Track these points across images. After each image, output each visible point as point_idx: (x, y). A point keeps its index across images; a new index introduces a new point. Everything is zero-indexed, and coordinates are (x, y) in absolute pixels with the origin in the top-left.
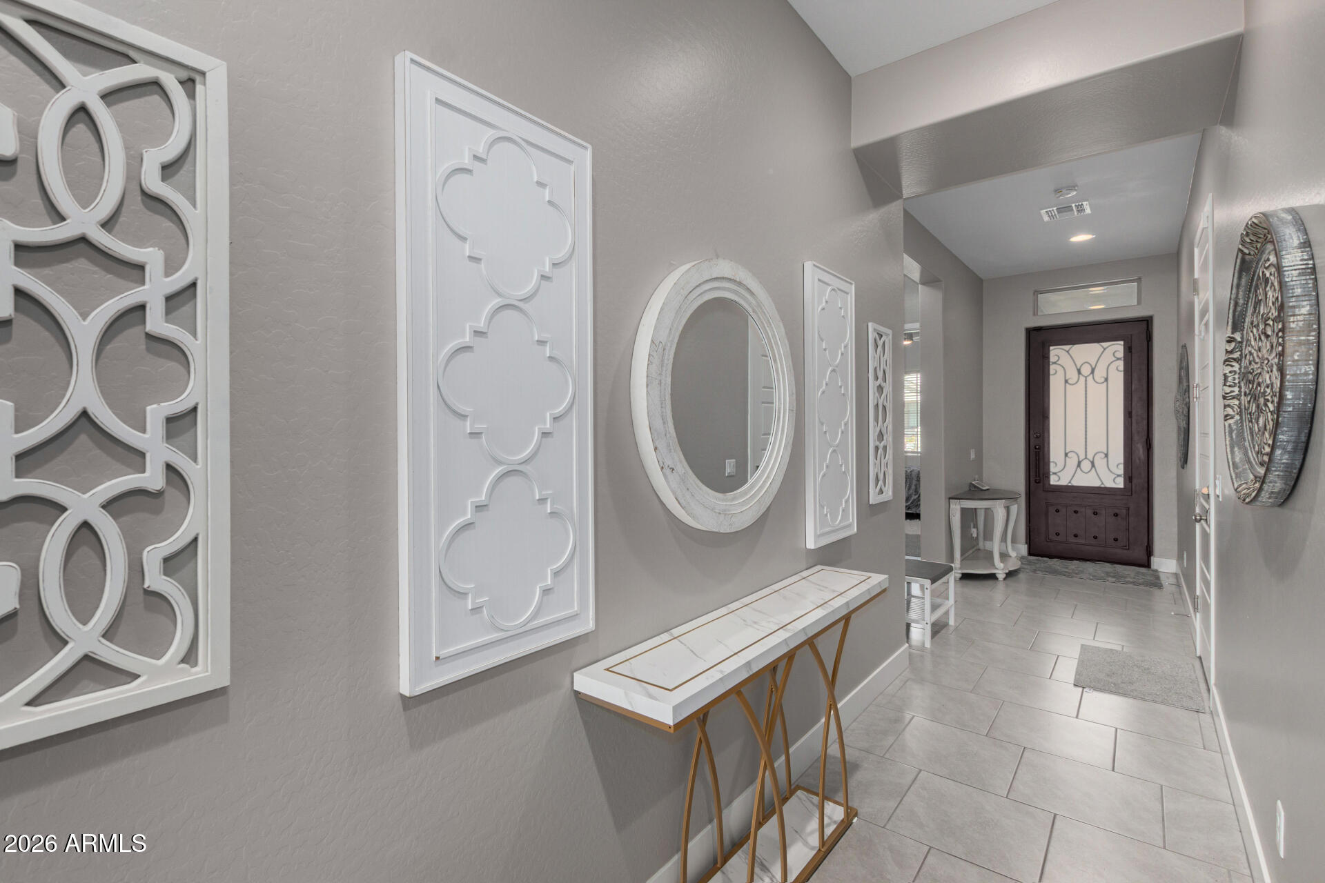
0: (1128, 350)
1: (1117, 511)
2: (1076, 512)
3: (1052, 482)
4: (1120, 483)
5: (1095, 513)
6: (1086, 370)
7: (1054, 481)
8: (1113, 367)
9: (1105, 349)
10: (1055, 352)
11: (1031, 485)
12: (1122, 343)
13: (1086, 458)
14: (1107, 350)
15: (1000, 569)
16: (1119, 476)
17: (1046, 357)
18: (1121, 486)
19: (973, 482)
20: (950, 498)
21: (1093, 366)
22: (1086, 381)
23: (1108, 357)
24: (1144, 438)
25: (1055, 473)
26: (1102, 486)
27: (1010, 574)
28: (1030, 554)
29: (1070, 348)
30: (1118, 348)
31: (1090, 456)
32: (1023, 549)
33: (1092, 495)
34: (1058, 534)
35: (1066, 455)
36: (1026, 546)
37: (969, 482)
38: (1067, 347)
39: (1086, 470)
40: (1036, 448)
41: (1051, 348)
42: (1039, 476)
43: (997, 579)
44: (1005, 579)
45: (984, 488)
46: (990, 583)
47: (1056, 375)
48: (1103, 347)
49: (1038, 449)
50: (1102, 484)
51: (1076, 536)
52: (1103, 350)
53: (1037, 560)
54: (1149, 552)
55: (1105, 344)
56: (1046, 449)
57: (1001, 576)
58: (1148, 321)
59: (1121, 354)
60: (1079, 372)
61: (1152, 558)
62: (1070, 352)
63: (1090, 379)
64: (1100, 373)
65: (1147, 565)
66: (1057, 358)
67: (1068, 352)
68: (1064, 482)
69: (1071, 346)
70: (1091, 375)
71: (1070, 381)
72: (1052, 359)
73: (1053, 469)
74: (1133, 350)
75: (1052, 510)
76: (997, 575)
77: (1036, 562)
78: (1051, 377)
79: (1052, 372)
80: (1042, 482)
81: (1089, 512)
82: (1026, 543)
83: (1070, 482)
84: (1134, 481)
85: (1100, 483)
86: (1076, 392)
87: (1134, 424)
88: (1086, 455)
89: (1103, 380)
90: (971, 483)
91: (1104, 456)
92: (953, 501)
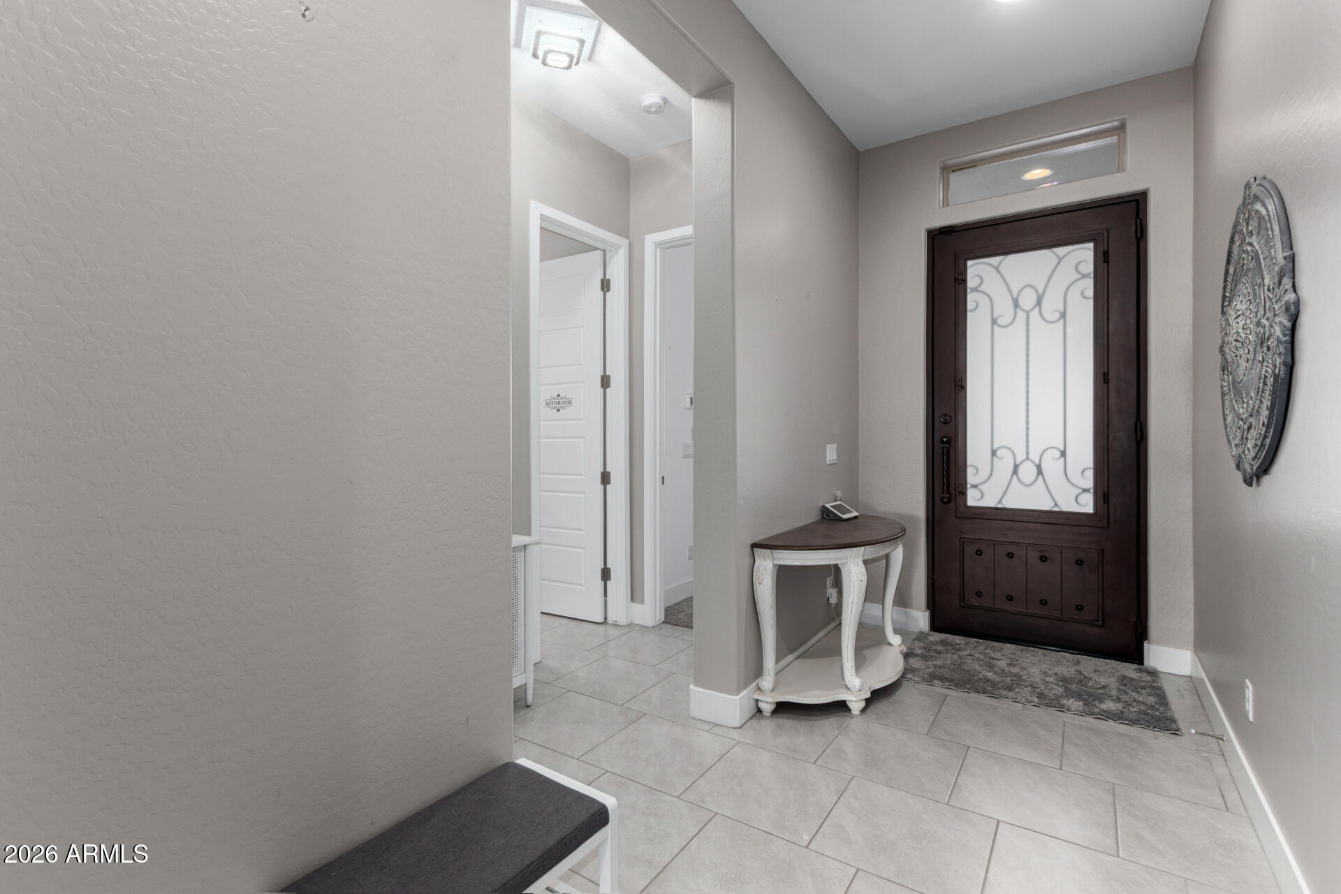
0: (1103, 259)
1: (1081, 555)
2: (1010, 555)
3: (970, 502)
4: (1087, 505)
5: (1043, 559)
6: (1028, 300)
7: (973, 499)
8: (1074, 294)
9: (1060, 259)
10: (976, 270)
11: (936, 506)
12: (1091, 245)
13: (1027, 458)
14: (1064, 260)
15: (854, 689)
16: (1085, 491)
17: (961, 280)
18: (1090, 509)
19: (828, 506)
20: (755, 546)
21: (1041, 292)
22: (1028, 319)
23: (1066, 274)
24: (1132, 421)
25: (974, 486)
26: (1056, 509)
27: (877, 696)
28: (935, 626)
29: (1002, 261)
30: (1083, 255)
31: (1035, 456)
32: (920, 619)
33: (1039, 526)
34: (979, 594)
35: (994, 453)
36: (927, 613)
37: (821, 504)
38: (995, 260)
39: (1028, 481)
40: (942, 442)
41: (969, 263)
42: (948, 491)
43: (849, 710)
44: (863, 711)
45: (846, 516)
46: (829, 724)
47: (978, 310)
48: (1058, 256)
49: (947, 442)
50: (1056, 505)
51: (1010, 598)
52: (1056, 260)
53: (943, 642)
54: (1140, 633)
55: (1061, 251)
56: (960, 442)
57: (856, 706)
58: (1137, 201)
59: (1089, 267)
60: (1016, 304)
61: (1146, 645)
62: (1000, 269)
63: (1035, 315)
64: (1052, 305)
65: (1136, 656)
66: (978, 281)
67: (997, 269)
68: (989, 502)
69: (1002, 257)
70: (1037, 308)
71: (1000, 321)
72: (971, 282)
73: (971, 478)
74: (1111, 258)
75: (970, 550)
76: (848, 704)
77: (940, 648)
78: (969, 315)
79: (970, 306)
80: (953, 500)
81: (1034, 555)
82: (928, 608)
83: (1000, 502)
84: (1113, 500)
85: (1053, 504)
86: (1010, 341)
87: (1113, 394)
88: (1027, 453)
89: (1057, 315)
90: (824, 507)
91: (1058, 454)
92: (760, 550)
